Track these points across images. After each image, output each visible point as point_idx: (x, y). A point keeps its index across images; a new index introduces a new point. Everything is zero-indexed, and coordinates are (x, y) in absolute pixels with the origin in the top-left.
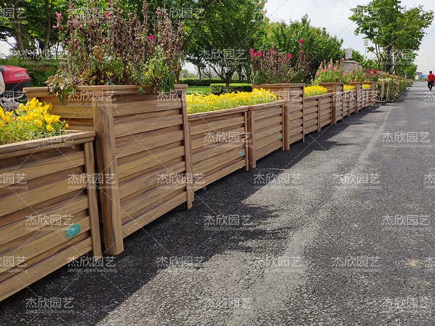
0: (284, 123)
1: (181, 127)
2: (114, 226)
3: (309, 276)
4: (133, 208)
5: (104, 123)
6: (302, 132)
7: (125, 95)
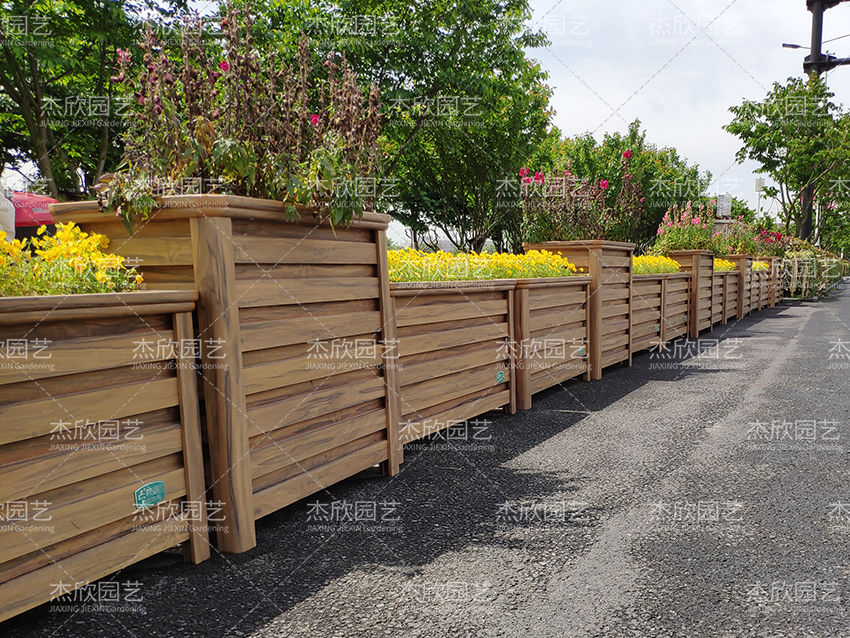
0: (590, 323)
1: (377, 304)
2: (235, 492)
3: (641, 589)
4: (275, 460)
5: (215, 273)
6: (627, 346)
7: (259, 221)
